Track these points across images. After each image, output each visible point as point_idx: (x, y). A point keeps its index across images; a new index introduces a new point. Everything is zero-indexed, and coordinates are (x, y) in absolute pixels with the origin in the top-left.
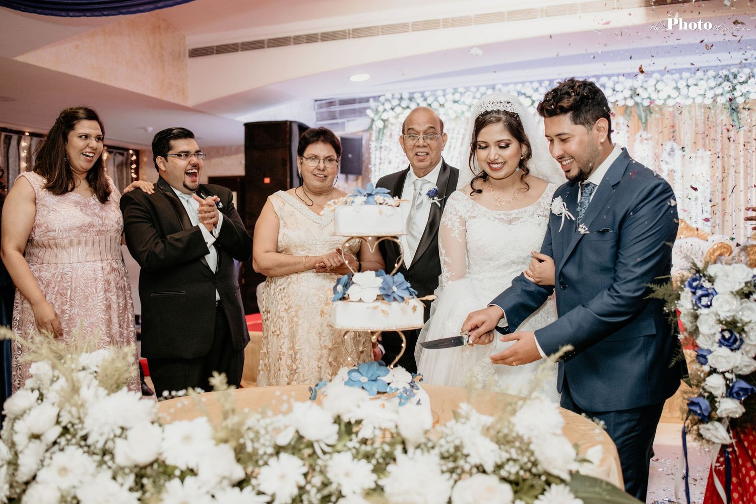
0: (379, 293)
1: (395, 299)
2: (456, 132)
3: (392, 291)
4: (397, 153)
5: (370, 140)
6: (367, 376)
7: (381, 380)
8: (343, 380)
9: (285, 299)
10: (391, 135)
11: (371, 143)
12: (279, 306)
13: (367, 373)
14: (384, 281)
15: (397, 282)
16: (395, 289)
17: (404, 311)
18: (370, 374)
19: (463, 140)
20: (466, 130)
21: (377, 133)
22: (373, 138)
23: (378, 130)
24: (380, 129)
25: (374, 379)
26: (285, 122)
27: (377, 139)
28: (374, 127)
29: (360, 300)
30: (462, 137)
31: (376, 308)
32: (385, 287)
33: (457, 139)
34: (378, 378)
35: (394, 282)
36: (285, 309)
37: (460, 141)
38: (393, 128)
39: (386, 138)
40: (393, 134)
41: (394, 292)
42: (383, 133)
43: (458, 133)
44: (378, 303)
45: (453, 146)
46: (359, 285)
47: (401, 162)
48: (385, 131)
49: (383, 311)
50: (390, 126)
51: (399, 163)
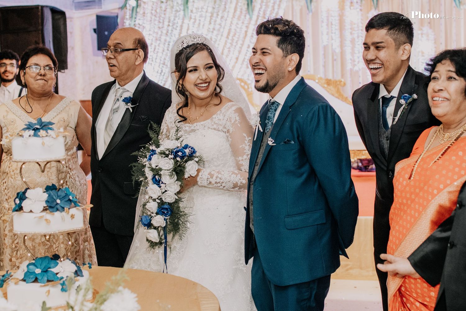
0: (46, 205)
1: (57, 210)
2: (204, 10)
3: (55, 203)
4: (150, 30)
5: (123, 18)
6: (40, 268)
7: (51, 271)
8: (24, 271)
9: (6, 191)
10: (144, 13)
11: (125, 21)
12: (3, 196)
13: (41, 265)
14: (49, 196)
15: (60, 196)
16: (58, 201)
17: (63, 219)
18: (43, 267)
19: (211, 19)
20: (214, 8)
21: (131, 12)
22: (128, 17)
23: (131, 9)
24: (133, 8)
25: (45, 270)
26: (37, 7)
27: (131, 17)
28: (128, 5)
29: (31, 211)
30: (210, 15)
31: (41, 217)
32: (50, 201)
33: (205, 17)
34: (49, 270)
35: (58, 196)
36: (6, 199)
37: (208, 19)
38: (146, 6)
39: (139, 16)
40: (146, 12)
41: (57, 204)
42: (137, 12)
43: (207, 12)
44: (44, 214)
45: (202, 24)
46: (31, 199)
47: (154, 39)
48: (138, 10)
49: (46, 220)
50: (142, 4)
51: (152, 40)
